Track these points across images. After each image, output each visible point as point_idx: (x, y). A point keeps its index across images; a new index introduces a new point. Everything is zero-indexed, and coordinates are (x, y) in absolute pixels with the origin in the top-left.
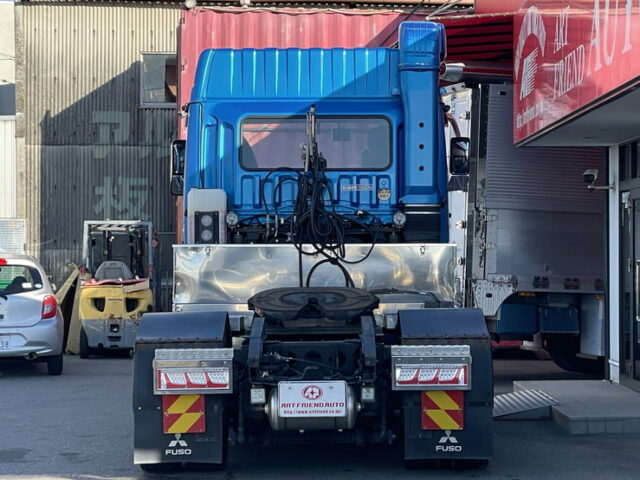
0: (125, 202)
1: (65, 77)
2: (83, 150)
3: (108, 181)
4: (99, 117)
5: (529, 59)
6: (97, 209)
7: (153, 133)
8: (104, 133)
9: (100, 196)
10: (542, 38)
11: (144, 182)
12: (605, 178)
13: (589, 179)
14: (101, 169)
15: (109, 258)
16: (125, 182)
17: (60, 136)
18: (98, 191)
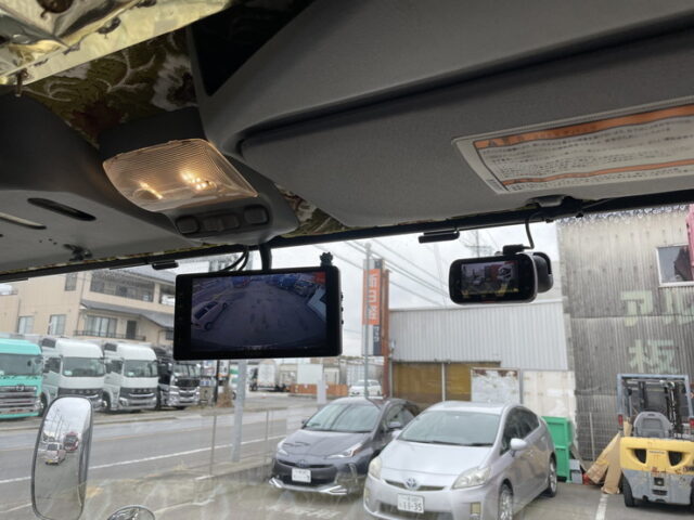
0: (655, 359)
1: (596, 269)
2: (611, 319)
3: (639, 343)
4: (626, 296)
6: (632, 364)
7: (674, 305)
8: (632, 308)
9: (634, 355)
11: (670, 343)
14: (631, 335)
16: (654, 344)
17: (597, 311)
18: (631, 350)
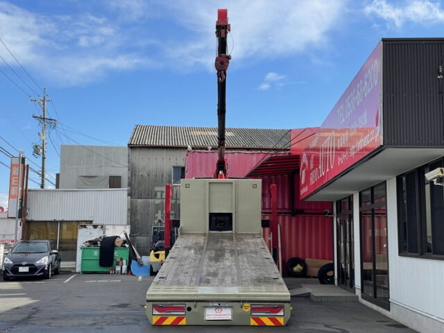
1: (145, 175)
2: (151, 201)
3: (160, 212)
4: (157, 189)
8: (159, 195)
9: (157, 217)
10: (307, 164)
13: (326, 213)
14: (157, 207)
15: (160, 239)
17: (143, 195)
18: (156, 215)
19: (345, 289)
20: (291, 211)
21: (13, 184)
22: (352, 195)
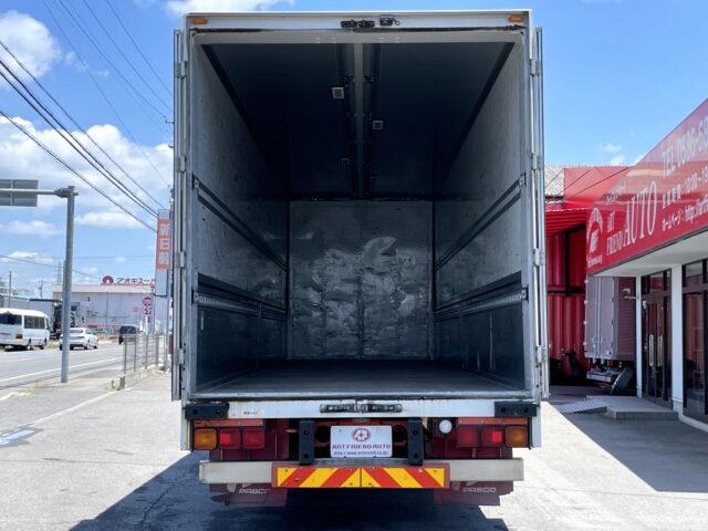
5: (595, 234)
10: (601, 223)
12: (634, 293)
13: (626, 294)
19: (655, 402)
20: (563, 289)
21: (162, 248)
22: (670, 270)
